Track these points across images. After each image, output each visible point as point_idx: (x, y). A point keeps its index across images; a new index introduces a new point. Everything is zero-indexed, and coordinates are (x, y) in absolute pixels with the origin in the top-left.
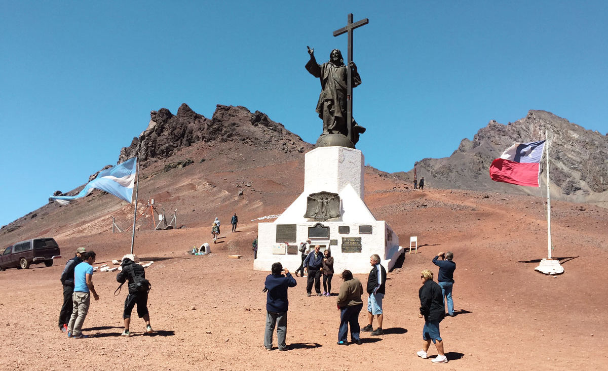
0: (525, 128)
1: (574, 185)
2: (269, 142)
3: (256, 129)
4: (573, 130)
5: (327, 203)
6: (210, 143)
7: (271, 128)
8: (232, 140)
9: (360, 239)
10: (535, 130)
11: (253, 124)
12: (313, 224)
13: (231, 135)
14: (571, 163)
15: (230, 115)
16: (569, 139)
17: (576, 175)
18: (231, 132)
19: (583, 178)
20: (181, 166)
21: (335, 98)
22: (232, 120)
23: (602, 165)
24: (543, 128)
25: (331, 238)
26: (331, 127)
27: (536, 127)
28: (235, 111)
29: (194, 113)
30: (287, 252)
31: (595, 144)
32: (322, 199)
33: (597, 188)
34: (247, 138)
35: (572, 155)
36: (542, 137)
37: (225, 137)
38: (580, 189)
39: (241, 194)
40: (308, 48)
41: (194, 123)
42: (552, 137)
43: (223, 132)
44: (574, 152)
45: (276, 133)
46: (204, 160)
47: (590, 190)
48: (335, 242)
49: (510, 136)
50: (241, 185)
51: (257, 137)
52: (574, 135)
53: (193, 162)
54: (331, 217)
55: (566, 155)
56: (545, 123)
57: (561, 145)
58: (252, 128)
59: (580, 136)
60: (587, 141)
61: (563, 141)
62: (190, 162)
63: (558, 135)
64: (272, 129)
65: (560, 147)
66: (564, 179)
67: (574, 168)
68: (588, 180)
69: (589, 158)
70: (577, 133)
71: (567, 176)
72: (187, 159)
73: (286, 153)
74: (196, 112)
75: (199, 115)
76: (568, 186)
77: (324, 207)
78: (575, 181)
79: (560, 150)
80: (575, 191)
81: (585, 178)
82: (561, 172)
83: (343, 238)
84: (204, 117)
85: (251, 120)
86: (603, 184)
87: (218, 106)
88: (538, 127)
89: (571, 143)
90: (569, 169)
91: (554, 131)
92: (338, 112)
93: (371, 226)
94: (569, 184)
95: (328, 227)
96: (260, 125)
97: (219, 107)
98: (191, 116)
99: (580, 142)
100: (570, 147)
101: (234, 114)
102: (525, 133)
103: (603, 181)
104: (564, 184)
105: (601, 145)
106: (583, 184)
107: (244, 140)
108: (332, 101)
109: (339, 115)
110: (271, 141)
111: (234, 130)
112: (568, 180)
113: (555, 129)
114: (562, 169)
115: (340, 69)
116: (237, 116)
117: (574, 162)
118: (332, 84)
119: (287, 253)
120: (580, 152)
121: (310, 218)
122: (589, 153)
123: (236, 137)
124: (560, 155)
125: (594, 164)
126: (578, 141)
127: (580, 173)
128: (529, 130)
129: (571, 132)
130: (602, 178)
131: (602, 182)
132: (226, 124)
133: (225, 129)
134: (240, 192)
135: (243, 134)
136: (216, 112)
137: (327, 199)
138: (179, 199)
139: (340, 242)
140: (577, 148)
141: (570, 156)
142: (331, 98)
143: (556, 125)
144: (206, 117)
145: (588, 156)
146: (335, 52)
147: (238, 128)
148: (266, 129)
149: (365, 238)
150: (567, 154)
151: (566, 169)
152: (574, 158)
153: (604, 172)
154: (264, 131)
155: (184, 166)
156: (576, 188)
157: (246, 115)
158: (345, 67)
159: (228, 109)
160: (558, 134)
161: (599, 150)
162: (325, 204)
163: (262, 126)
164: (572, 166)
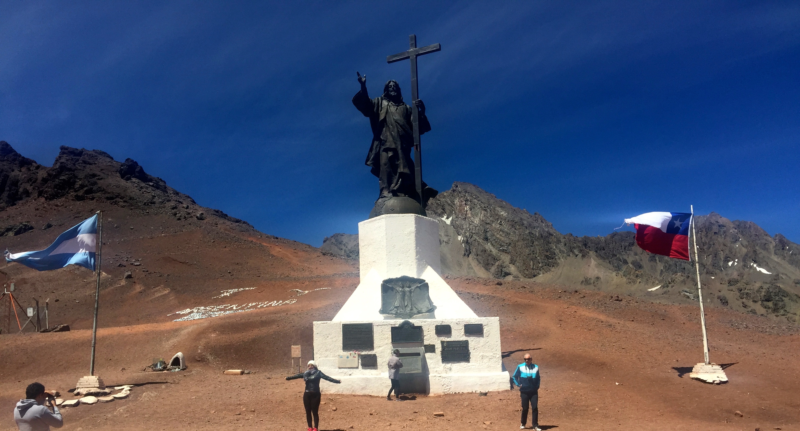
0: (450, 202)
1: (503, 269)
2: (151, 203)
3: (129, 184)
4: (501, 207)
5: (410, 292)
6: (55, 201)
7: (151, 184)
8: (93, 199)
9: (467, 342)
10: (461, 206)
11: (122, 177)
12: (398, 322)
13: (90, 191)
14: (499, 244)
15: (84, 162)
16: (498, 217)
17: (506, 258)
18: (89, 187)
19: (512, 262)
20: (11, 234)
21: (399, 147)
22: (88, 170)
23: (532, 248)
24: (469, 203)
25: (426, 342)
26: (394, 186)
27: (462, 202)
28: (91, 156)
29: (20, 156)
30: (360, 364)
31: (523, 224)
32: (403, 287)
33: (527, 273)
34: (117, 196)
35: (501, 235)
36: (468, 214)
37: (81, 193)
38: (510, 274)
39: (129, 277)
40: (358, 74)
41: (20, 171)
42: (479, 214)
43: (77, 186)
44: (503, 232)
45: (158, 192)
46: (49, 226)
47: (520, 275)
48: (431, 349)
49: (434, 211)
50: (125, 263)
51: (132, 195)
52: (502, 213)
53: (32, 228)
54: (419, 312)
55: (494, 235)
56: (471, 198)
57: (489, 223)
58: (123, 182)
59: (508, 214)
60: (516, 220)
61: (491, 219)
62: (26, 229)
63: (486, 212)
64: (152, 186)
65: (488, 226)
66: (493, 263)
67: (503, 251)
68: (518, 264)
69: (518, 239)
70: (506, 211)
71: (495, 259)
72: (21, 223)
73: (179, 219)
74: (23, 155)
75: (28, 159)
76: (497, 270)
77: (406, 298)
78: (505, 265)
79: (488, 230)
80: (505, 276)
81: (515, 261)
82: (490, 255)
83: (442, 342)
84: (35, 162)
85: (120, 171)
86: (533, 269)
87: (62, 148)
88: (464, 202)
89: (499, 222)
90: (498, 251)
91: (481, 207)
92: (404, 167)
93: (481, 325)
94: (498, 268)
95: (420, 328)
96: (134, 180)
97: (64, 150)
98: (14, 160)
99: (508, 221)
100: (498, 226)
101: (91, 161)
102: (449, 208)
103: (533, 265)
104: (493, 269)
105: (530, 225)
106: (512, 269)
107: (112, 198)
108: (394, 150)
109: (406, 171)
110: (154, 203)
111: (95, 183)
112: (497, 264)
113: (483, 205)
114: (491, 251)
115: (401, 107)
116: (96, 164)
117: (503, 244)
118: (394, 127)
119: (360, 367)
120: (508, 231)
121: (388, 313)
122: (519, 234)
123: (99, 194)
124: (488, 235)
125: (523, 246)
126: (507, 220)
127: (509, 257)
128: (454, 204)
129: (499, 209)
130: (532, 262)
131: (532, 267)
132: (81, 175)
133: (80, 182)
134: (127, 274)
135: (109, 191)
136: (60, 157)
137: (409, 287)
138: (26, 283)
139: (439, 348)
140: (506, 227)
141: (498, 236)
142: (393, 146)
143: (483, 200)
144: (39, 163)
145: (517, 237)
146: (392, 84)
147: (100, 181)
148: (143, 184)
149: (473, 341)
150: (496, 234)
151: (494, 251)
152: (503, 239)
153: (534, 256)
154: (142, 188)
155: (17, 233)
156: (505, 273)
157: (109, 164)
158: (406, 105)
159: (80, 153)
160: (485, 210)
161: (528, 231)
162: (408, 293)
163: (137, 181)
164: (501, 248)
